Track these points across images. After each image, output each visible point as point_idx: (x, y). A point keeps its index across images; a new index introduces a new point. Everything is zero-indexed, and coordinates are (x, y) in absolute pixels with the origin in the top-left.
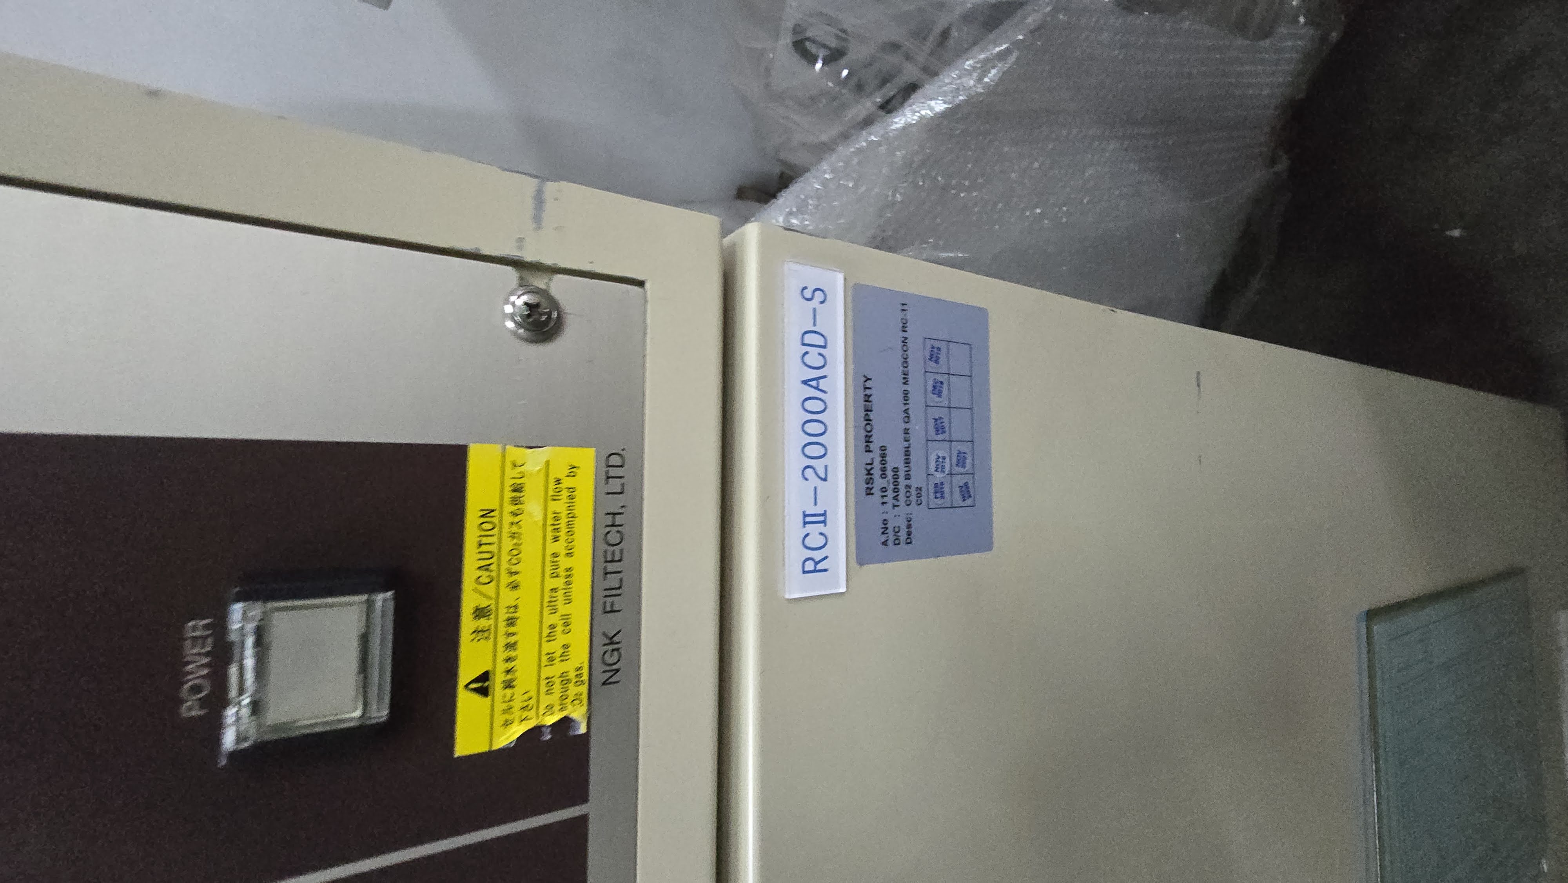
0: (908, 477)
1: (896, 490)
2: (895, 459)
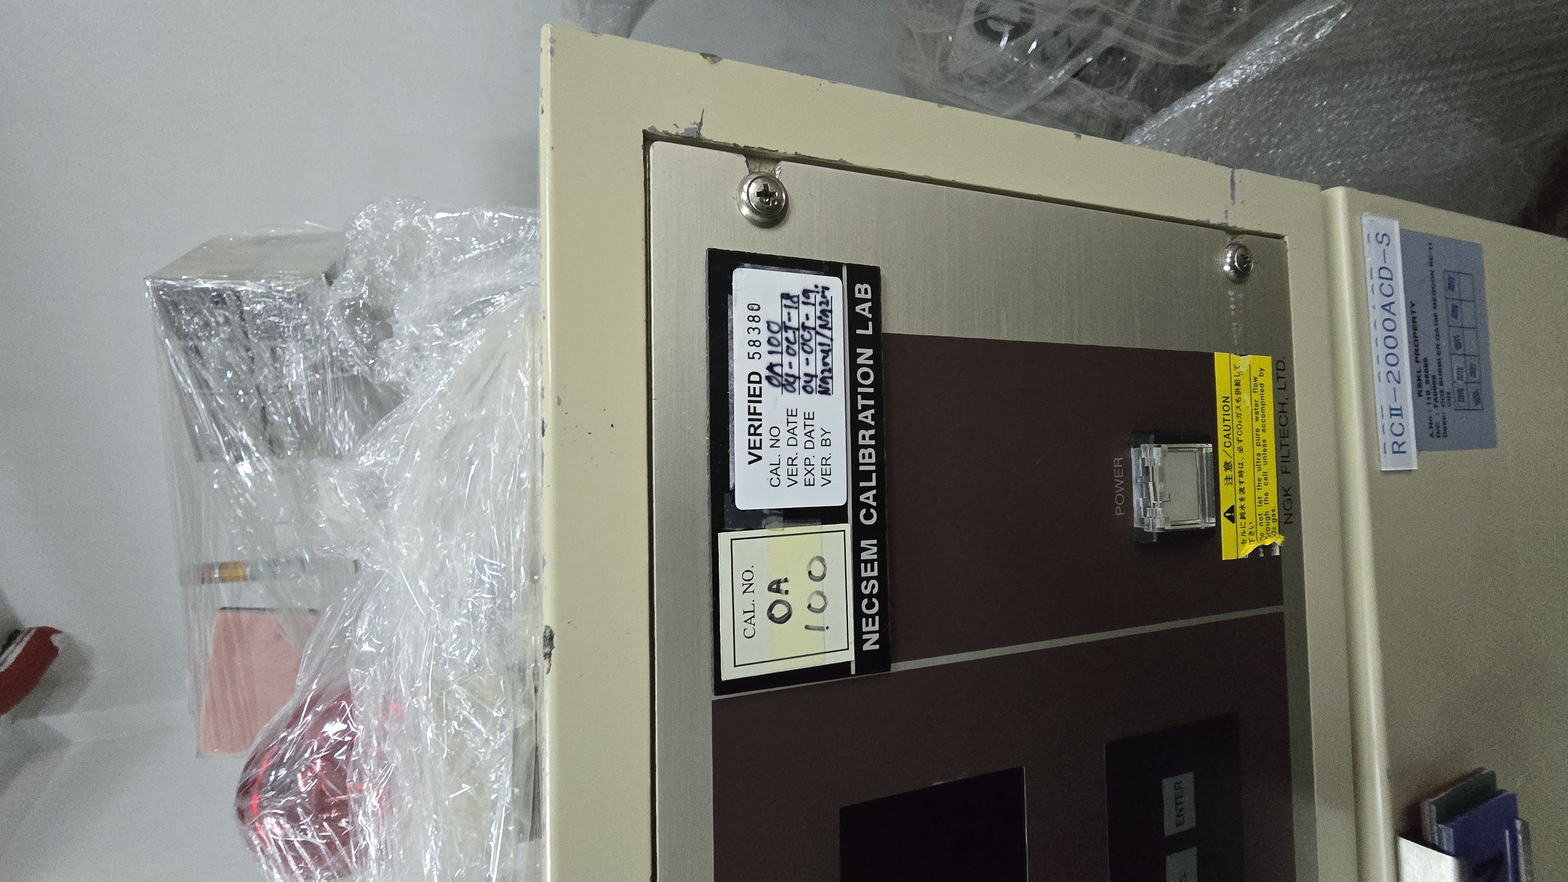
0: (1441, 384)
1: (1435, 394)
2: (1433, 370)
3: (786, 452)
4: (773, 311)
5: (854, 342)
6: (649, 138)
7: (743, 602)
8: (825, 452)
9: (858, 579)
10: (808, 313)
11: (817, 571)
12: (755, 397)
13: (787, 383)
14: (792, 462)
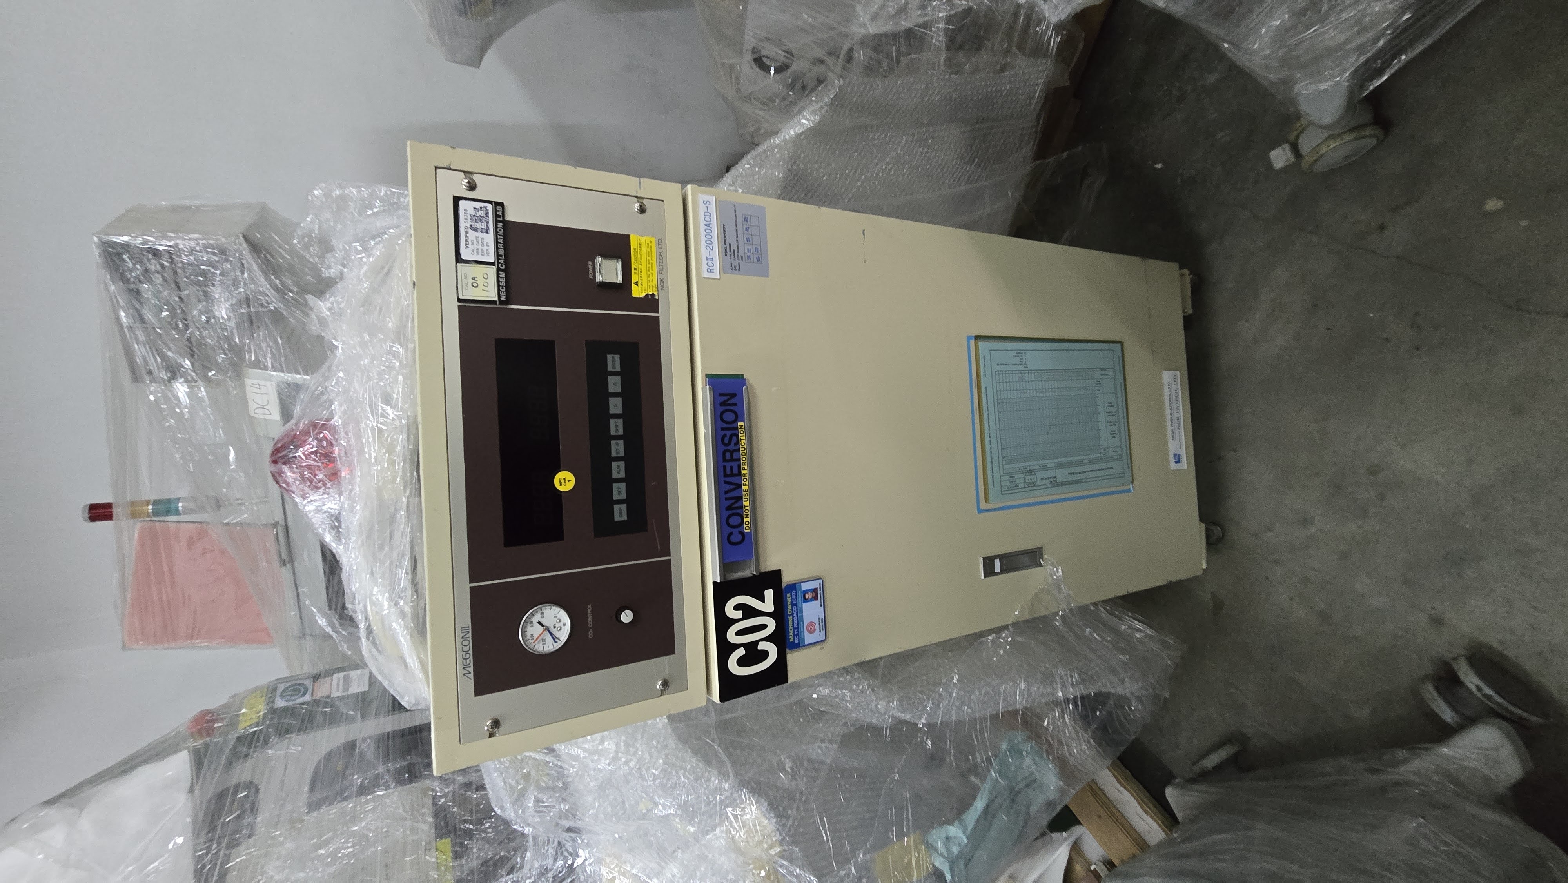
0: (737, 253)
1: (734, 256)
2: (734, 248)
3: (476, 247)
4: (471, 212)
5: (496, 222)
6: (436, 168)
7: (464, 281)
8: (487, 248)
9: (498, 282)
10: (482, 213)
11: (486, 276)
12: (466, 232)
13: (476, 230)
14: (478, 249)
